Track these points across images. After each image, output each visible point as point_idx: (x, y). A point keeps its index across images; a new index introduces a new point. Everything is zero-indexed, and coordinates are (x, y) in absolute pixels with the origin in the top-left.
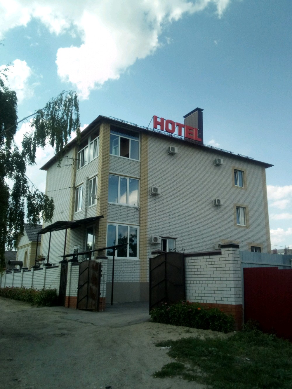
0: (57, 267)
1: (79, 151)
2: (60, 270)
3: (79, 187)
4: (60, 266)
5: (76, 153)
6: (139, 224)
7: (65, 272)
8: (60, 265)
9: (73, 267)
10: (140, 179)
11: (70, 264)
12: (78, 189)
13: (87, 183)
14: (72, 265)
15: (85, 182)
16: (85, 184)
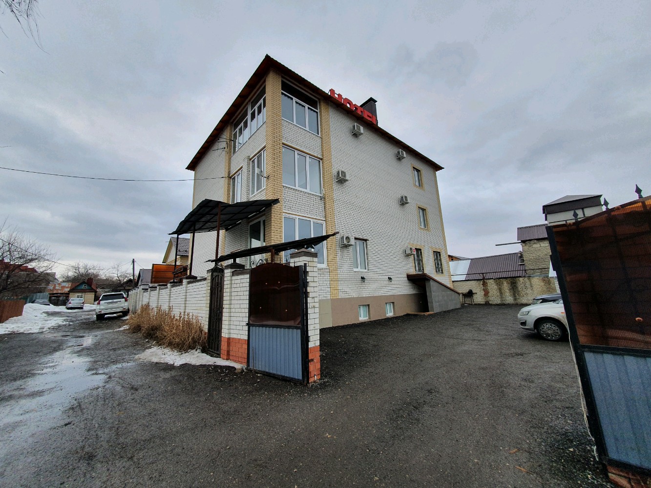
0: (205, 279)
1: (235, 130)
2: (209, 284)
3: (235, 175)
4: (210, 278)
5: (231, 134)
6: (324, 219)
7: (219, 289)
8: (208, 276)
9: (234, 278)
10: (322, 159)
11: (228, 273)
12: (234, 178)
13: (249, 164)
14: (233, 274)
15: (244, 164)
16: (245, 170)
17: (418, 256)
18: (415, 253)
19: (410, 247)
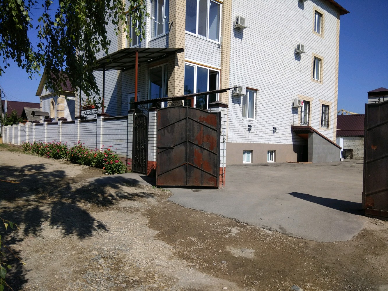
6: (220, 68)
10: (222, 3)
17: (305, 108)
18: (303, 106)
19: (298, 99)
